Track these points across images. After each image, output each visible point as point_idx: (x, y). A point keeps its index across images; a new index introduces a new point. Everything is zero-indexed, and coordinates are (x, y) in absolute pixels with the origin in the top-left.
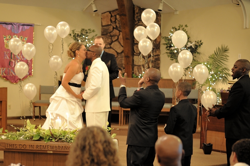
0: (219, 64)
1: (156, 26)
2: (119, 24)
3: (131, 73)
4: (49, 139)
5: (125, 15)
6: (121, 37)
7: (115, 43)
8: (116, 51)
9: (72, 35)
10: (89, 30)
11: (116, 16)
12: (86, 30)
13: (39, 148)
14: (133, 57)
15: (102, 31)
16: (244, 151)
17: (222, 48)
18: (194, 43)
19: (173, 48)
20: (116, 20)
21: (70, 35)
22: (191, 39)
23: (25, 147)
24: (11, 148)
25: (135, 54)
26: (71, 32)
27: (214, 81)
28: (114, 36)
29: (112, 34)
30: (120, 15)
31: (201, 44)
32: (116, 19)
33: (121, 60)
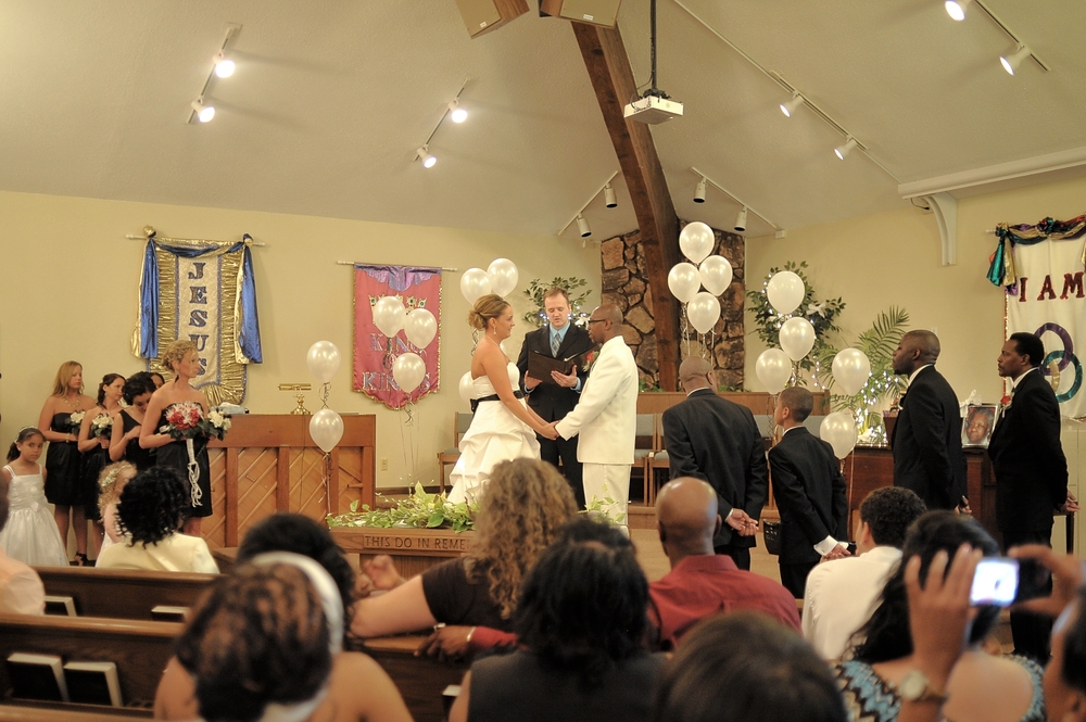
0: (884, 353)
1: (724, 263)
2: (643, 264)
3: (675, 381)
4: (465, 523)
5: (657, 243)
6: (648, 294)
7: (635, 309)
8: (638, 330)
9: (533, 293)
10: (572, 279)
11: (636, 246)
12: (564, 280)
13: (441, 545)
14: (679, 343)
15: (604, 282)
16: (886, 519)
17: (892, 316)
18: (823, 305)
19: (772, 319)
20: (635, 257)
21: (528, 292)
22: (817, 296)
23: (408, 543)
24: (376, 546)
25: (683, 335)
26: (529, 286)
27: (875, 395)
28: (633, 293)
29: (627, 289)
30: (645, 244)
31: (842, 307)
32: (636, 253)
33: (651, 350)
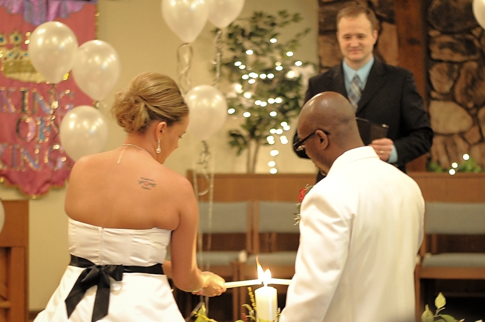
10: (282, 13)
12: (269, 17)
15: (322, 20)
25: (434, 94)
